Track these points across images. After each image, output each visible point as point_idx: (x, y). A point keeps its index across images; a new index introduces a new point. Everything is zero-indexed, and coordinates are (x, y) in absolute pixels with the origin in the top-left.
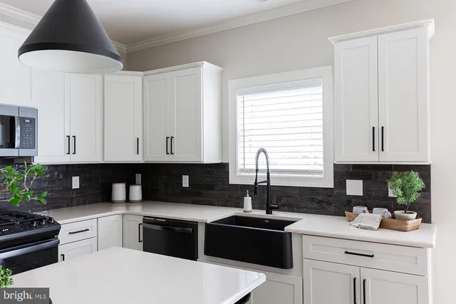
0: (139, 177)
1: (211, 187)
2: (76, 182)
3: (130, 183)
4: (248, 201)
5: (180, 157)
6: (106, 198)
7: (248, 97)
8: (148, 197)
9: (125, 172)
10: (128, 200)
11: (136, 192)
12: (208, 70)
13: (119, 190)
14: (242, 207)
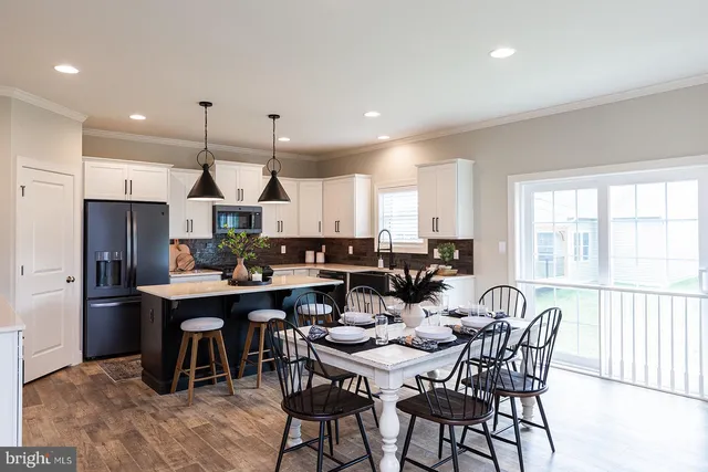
0: (324, 247)
1: (365, 254)
2: (283, 249)
3: (317, 250)
4: (381, 261)
5: (344, 234)
6: (302, 260)
7: (386, 195)
8: (328, 260)
9: (315, 244)
10: (315, 262)
11: (321, 257)
12: (360, 182)
13: (310, 255)
14: (377, 266)
